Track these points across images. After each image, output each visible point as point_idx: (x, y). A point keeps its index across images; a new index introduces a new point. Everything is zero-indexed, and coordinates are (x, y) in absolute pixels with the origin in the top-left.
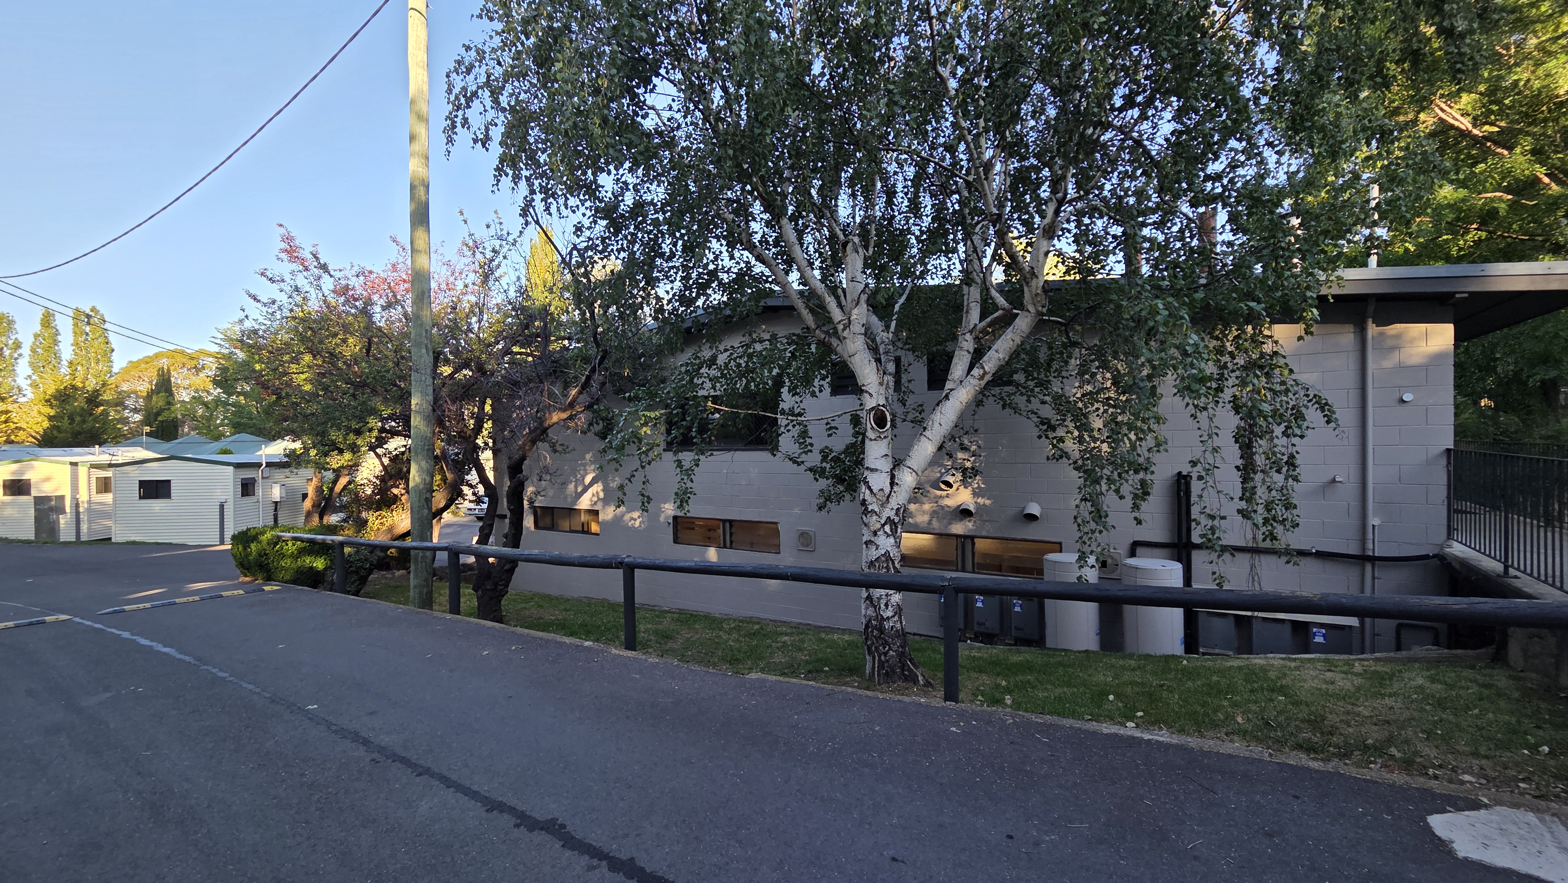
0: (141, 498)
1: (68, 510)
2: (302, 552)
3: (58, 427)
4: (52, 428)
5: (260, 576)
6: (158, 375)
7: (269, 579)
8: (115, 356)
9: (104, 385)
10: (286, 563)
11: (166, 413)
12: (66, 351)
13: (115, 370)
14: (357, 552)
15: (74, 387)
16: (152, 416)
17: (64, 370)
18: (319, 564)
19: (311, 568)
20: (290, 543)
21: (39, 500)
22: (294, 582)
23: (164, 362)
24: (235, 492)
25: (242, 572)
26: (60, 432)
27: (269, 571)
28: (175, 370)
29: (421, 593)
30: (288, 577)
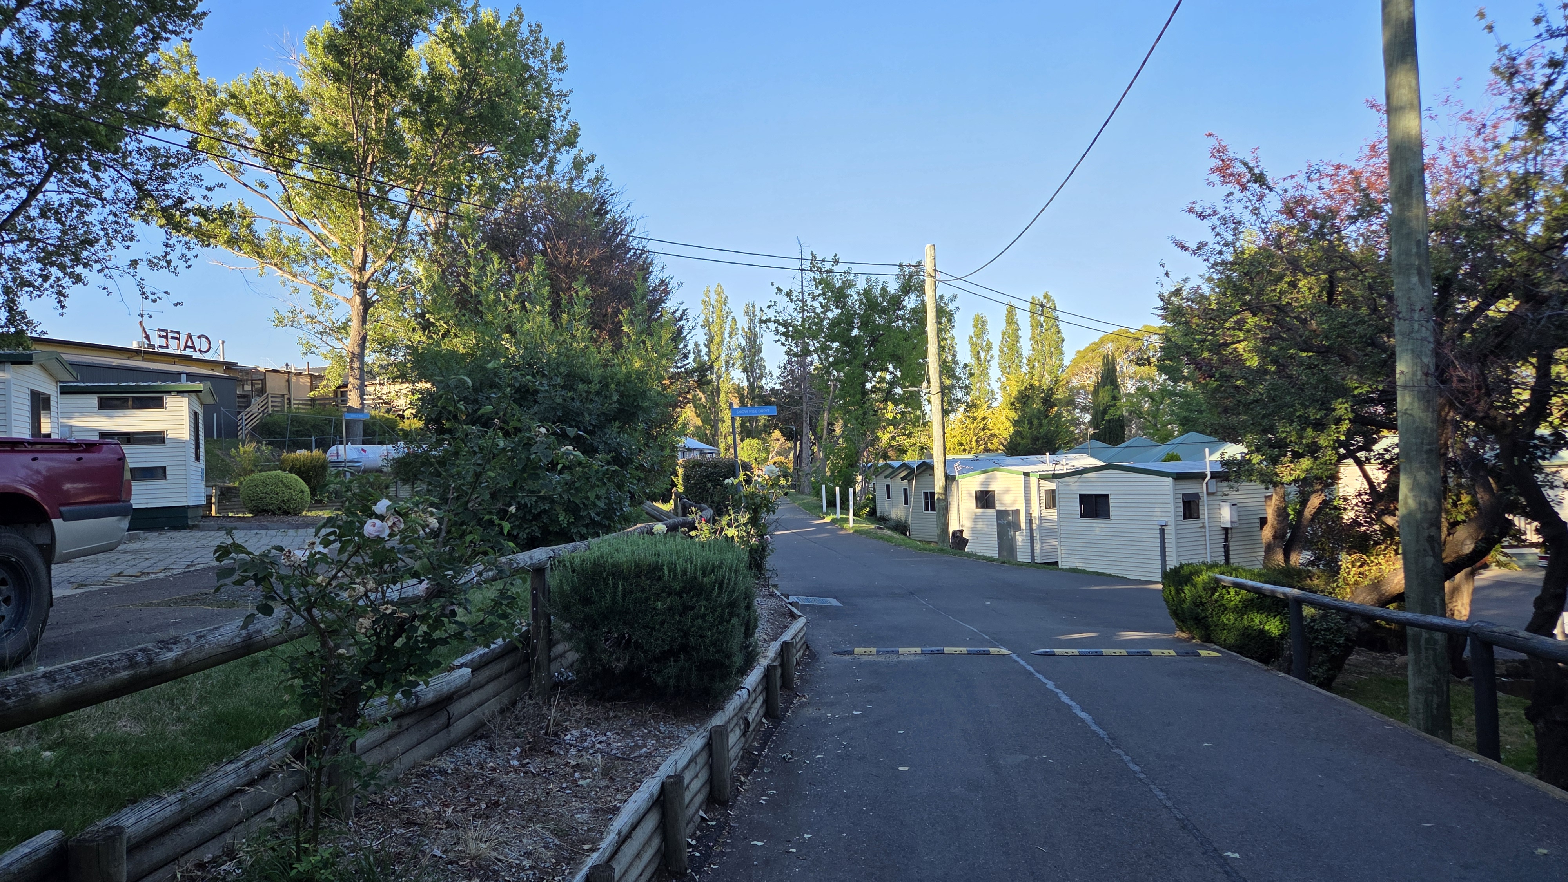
0: (1082, 516)
1: (1023, 525)
2: (1248, 606)
3: (1021, 432)
4: (1017, 433)
5: (1197, 633)
6: (1104, 364)
7: (1208, 640)
8: (1066, 347)
9: (1057, 382)
10: (1228, 619)
11: (1111, 411)
12: (1026, 347)
13: (1067, 362)
14: (1324, 617)
15: (1032, 386)
16: (1099, 416)
17: (1025, 369)
18: (1273, 627)
19: (1262, 632)
20: (1232, 591)
21: (1002, 514)
22: (1240, 649)
23: (1109, 347)
24: (1176, 512)
25: (1178, 626)
26: (1022, 438)
27: (1207, 628)
28: (1120, 356)
29: (1427, 704)
30: (1231, 641)
